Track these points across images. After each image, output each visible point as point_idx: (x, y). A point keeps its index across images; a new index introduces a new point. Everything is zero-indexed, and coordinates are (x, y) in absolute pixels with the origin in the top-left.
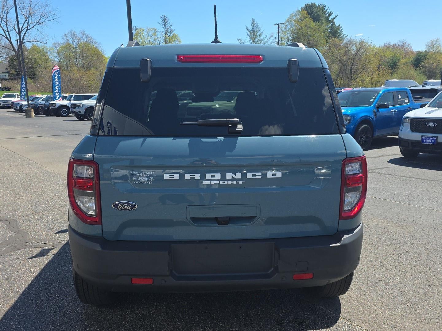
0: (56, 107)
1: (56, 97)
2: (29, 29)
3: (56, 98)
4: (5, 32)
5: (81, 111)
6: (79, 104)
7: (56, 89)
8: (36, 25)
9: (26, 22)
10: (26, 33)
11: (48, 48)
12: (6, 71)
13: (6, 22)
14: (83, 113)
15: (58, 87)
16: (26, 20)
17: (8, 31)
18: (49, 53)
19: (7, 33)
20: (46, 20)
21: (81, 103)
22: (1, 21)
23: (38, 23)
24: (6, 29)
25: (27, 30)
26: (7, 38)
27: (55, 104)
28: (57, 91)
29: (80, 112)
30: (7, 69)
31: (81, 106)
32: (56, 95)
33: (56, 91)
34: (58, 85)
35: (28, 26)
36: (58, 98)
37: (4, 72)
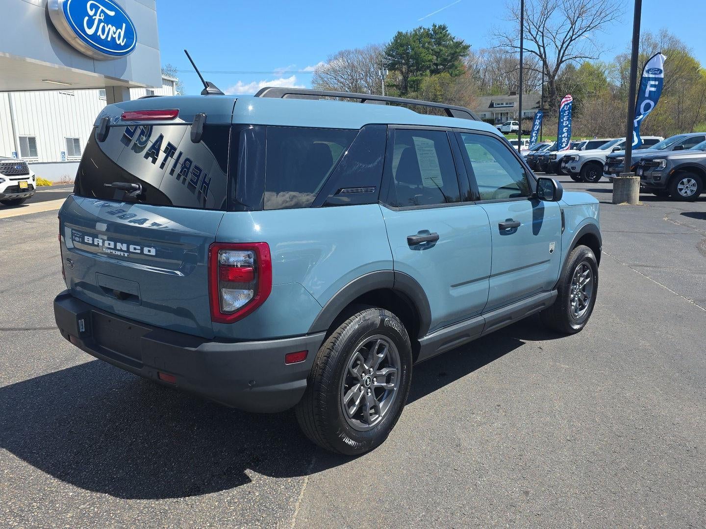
0: (557, 160)
1: (562, 144)
2: (574, 39)
3: (562, 146)
4: (539, 48)
5: (575, 168)
6: (574, 157)
7: (564, 133)
8: (585, 31)
9: (572, 29)
10: (568, 45)
11: (607, 65)
12: (538, 105)
13: (542, 33)
14: (578, 170)
15: (567, 128)
16: (572, 27)
17: (543, 47)
18: (606, 73)
19: (542, 49)
20: (602, 21)
21: (578, 155)
22: (537, 33)
23: (588, 28)
24: (541, 44)
25: (571, 40)
26: (541, 56)
27: (556, 155)
28: (566, 134)
29: (573, 168)
30: (538, 103)
31: (577, 159)
32: (563, 141)
33: (563, 136)
34: (567, 126)
35: (573, 35)
36: (564, 145)
37: (534, 108)
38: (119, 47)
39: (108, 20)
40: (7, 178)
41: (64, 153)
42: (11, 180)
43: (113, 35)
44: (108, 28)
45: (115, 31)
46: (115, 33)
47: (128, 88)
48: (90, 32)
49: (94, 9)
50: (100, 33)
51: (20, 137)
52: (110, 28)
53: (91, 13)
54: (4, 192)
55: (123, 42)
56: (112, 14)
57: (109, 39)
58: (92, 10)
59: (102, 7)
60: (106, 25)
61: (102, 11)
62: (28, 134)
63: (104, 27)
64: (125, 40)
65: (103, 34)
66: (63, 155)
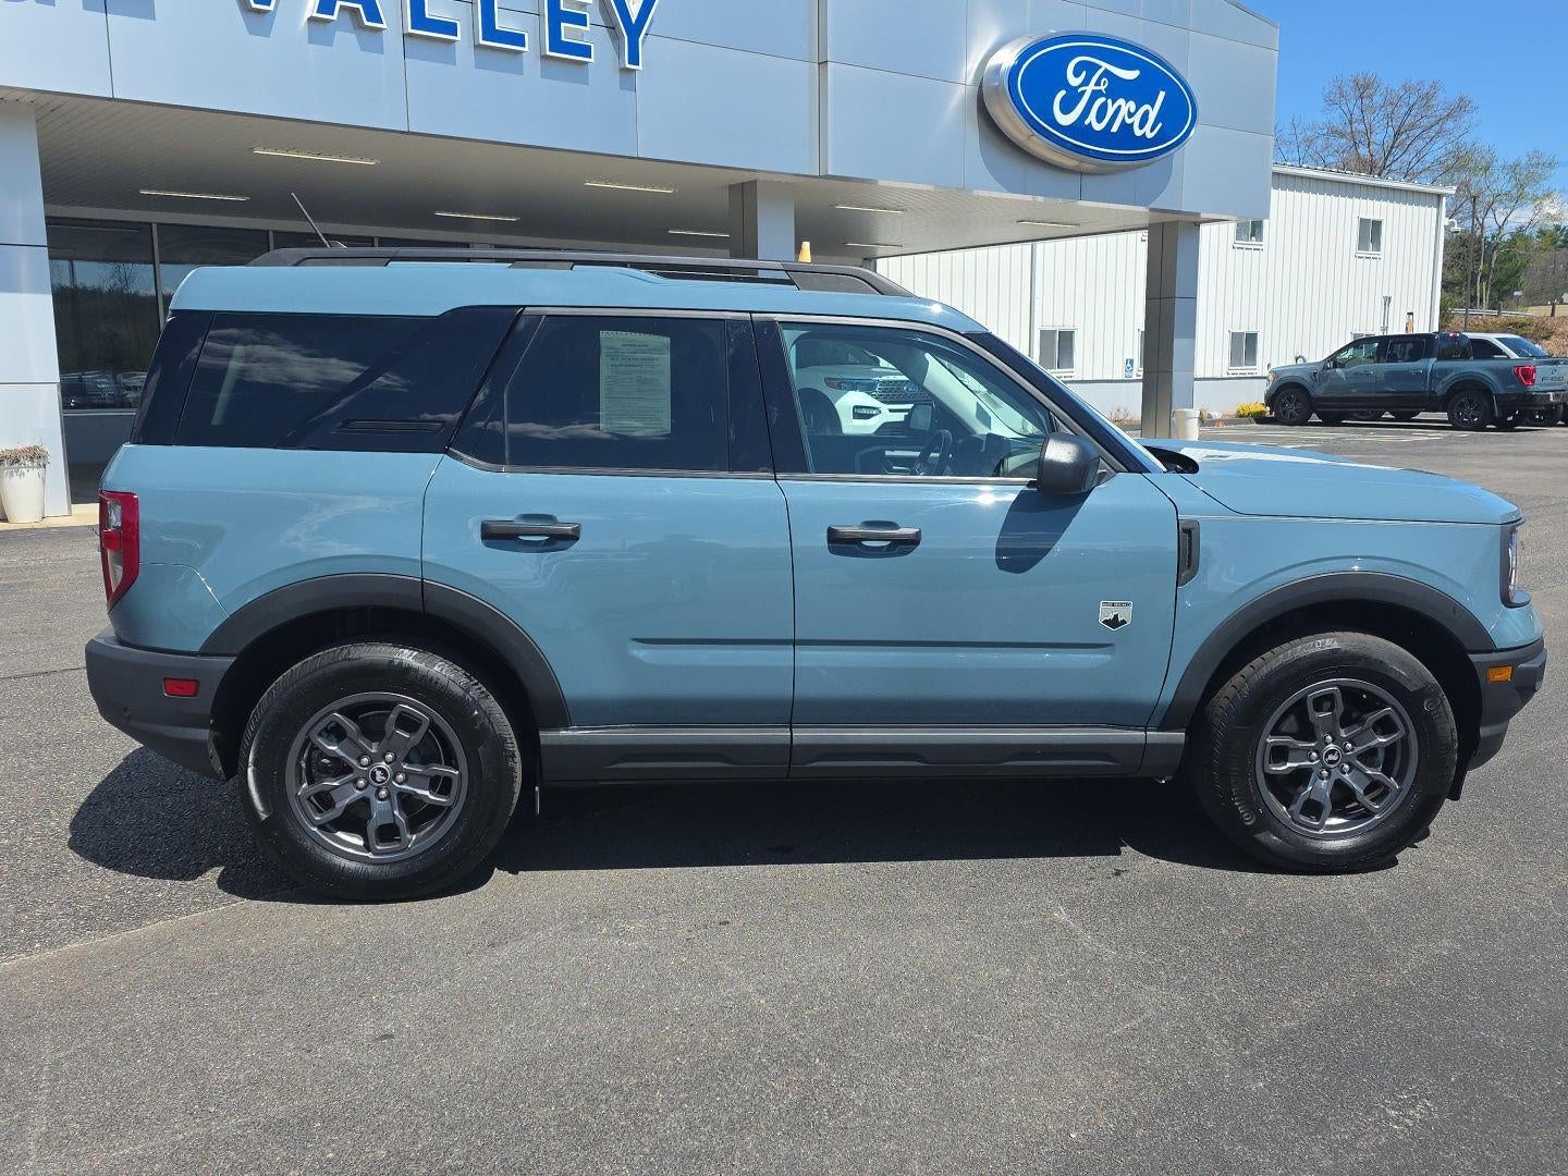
38: (1143, 142)
39: (1117, 89)
40: (885, 408)
41: (1132, 362)
42: (891, 411)
43: (1126, 118)
44: (1116, 105)
45: (1132, 110)
46: (1131, 115)
47: (1197, 225)
48: (1065, 120)
49: (1084, 73)
50: (1092, 118)
51: (1043, 333)
52: (1119, 107)
53: (1074, 81)
54: (876, 432)
55: (1152, 131)
56: (1131, 75)
57: (1115, 129)
58: (1077, 74)
59: (1105, 65)
60: (1110, 101)
61: (1107, 73)
62: (1058, 323)
63: (1104, 108)
64: (1160, 125)
65: (1099, 120)
66: (1129, 365)
